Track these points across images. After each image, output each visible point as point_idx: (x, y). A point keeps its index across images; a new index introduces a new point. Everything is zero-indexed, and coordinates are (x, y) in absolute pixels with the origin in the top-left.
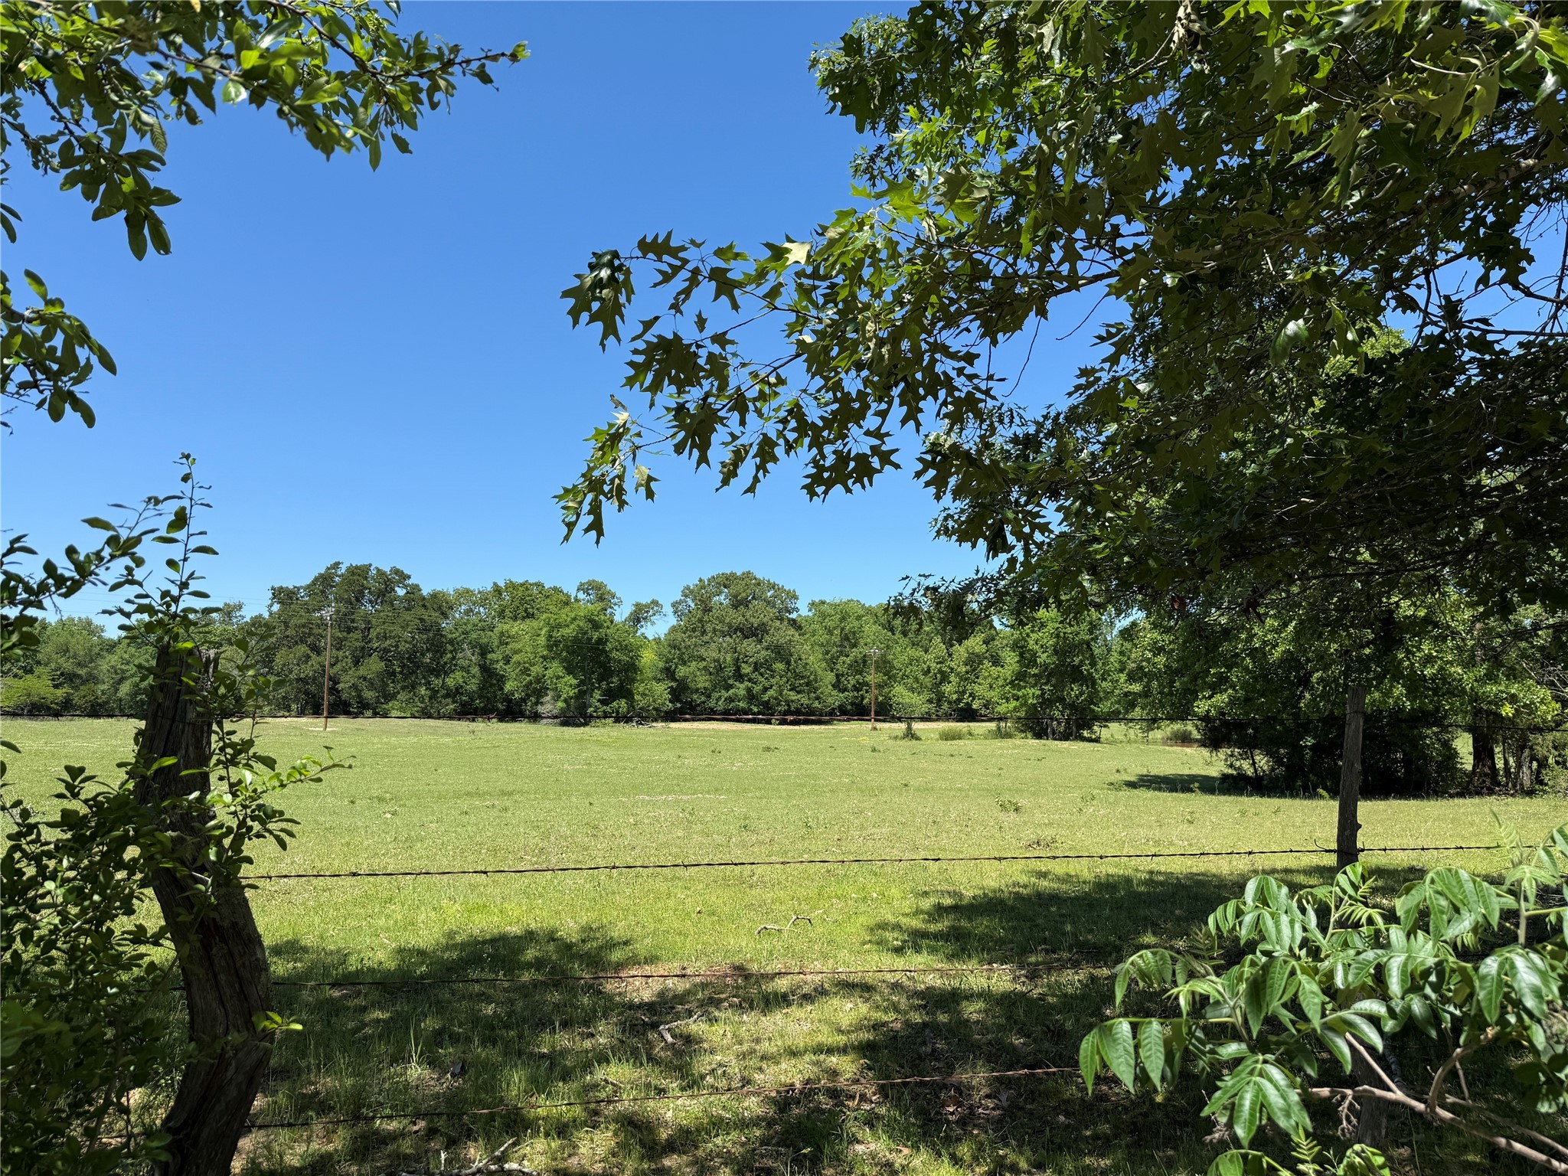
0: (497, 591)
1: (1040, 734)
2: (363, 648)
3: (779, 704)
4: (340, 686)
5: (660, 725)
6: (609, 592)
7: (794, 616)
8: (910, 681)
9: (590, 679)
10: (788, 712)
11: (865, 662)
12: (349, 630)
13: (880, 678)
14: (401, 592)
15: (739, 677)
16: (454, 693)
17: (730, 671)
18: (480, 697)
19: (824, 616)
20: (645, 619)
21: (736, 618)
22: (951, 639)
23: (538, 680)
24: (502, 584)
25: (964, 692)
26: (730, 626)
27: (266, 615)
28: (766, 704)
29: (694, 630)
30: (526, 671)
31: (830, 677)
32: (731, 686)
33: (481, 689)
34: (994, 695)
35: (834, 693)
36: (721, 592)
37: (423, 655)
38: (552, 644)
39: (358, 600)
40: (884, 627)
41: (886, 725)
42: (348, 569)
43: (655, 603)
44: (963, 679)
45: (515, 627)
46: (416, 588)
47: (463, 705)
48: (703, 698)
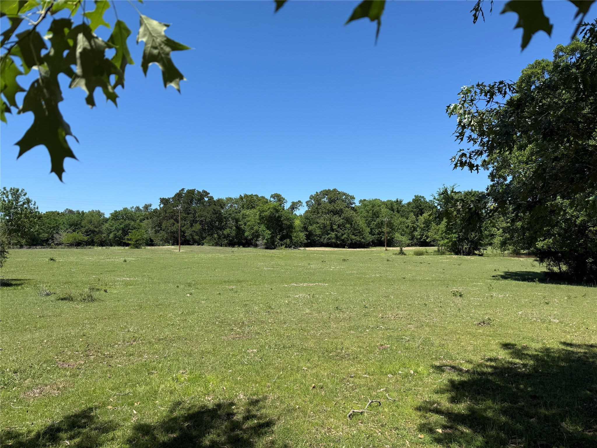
0: (241, 198)
1: (458, 252)
2: (193, 220)
3: (348, 240)
4: (186, 234)
5: (302, 248)
6: (282, 198)
7: (353, 206)
8: (401, 231)
9: (276, 231)
10: (351, 244)
11: (382, 223)
12: (188, 214)
13: (388, 230)
14: (206, 199)
15: (332, 230)
16: (227, 237)
17: (328, 228)
18: (236, 238)
19: (365, 206)
20: (296, 208)
21: (331, 207)
22: (417, 214)
23: (257, 232)
24: (243, 196)
25: (423, 235)
26: (328, 210)
27: (159, 208)
28: (343, 240)
29: (314, 212)
30: (252, 229)
31: (368, 230)
32: (329, 234)
33: (236, 235)
34: (437, 237)
35: (370, 236)
36: (325, 197)
37: (215, 223)
38: (261, 218)
39: (191, 203)
40: (390, 209)
41: (391, 248)
42: (187, 191)
43: (300, 202)
44: (422, 229)
45: (248, 212)
46: (212, 198)
47: (230, 241)
48: (318, 238)
